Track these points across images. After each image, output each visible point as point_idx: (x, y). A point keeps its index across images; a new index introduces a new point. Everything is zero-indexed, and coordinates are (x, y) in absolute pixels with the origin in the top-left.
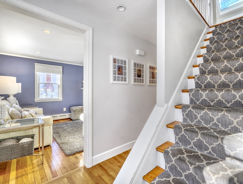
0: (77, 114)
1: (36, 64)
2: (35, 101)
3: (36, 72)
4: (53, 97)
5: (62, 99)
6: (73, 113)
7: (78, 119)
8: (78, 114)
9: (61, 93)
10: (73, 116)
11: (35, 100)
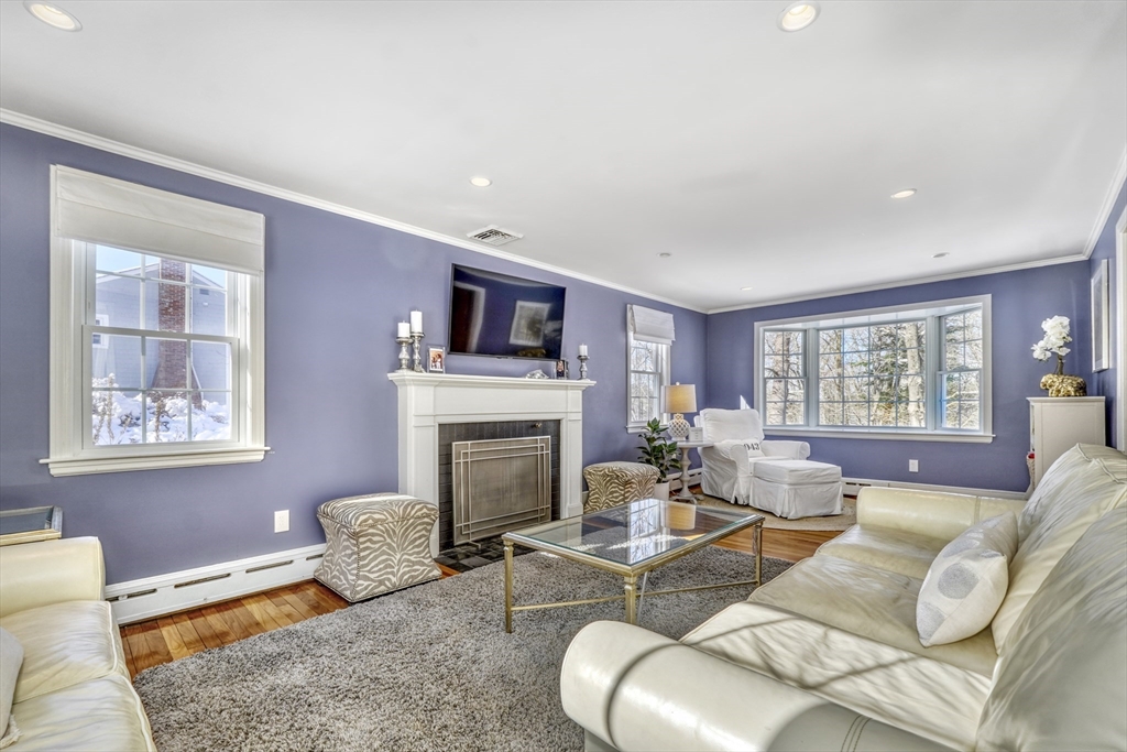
0: (376, 558)
1: (56, 171)
2: (55, 471)
3: (56, 242)
4: (198, 438)
5: (261, 445)
6: (347, 548)
7: (382, 588)
8: (384, 553)
9: (253, 410)
10: (343, 573)
11: (53, 457)
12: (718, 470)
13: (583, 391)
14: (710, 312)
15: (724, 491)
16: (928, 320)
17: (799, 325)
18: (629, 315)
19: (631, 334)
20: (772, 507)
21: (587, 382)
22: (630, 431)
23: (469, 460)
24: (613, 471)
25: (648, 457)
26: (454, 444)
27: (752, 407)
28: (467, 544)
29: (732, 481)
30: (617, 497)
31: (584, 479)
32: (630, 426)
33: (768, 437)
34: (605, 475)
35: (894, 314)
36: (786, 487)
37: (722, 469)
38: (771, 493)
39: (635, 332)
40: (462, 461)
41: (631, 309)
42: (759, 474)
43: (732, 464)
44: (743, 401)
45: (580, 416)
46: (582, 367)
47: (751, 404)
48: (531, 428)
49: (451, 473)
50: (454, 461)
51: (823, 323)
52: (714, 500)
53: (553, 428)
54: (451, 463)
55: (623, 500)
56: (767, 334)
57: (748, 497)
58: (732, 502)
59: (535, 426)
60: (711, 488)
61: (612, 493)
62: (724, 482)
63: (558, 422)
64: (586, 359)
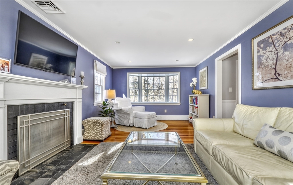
12: (122, 116)
13: (82, 90)
14: (114, 68)
15: (125, 123)
16: (166, 77)
17: (137, 75)
18: (95, 64)
19: (95, 71)
20: (142, 126)
21: (84, 86)
22: (95, 105)
23: (29, 125)
24: (97, 121)
25: (103, 114)
26: (19, 117)
27: (127, 97)
28: (28, 172)
29: (128, 119)
30: (98, 131)
31: (83, 126)
32: (95, 103)
33: (133, 106)
34: (93, 123)
35: (153, 74)
36: (146, 120)
37: (123, 116)
38: (141, 122)
39: (97, 70)
40: (24, 126)
41: (95, 61)
42: (136, 116)
43: (128, 114)
44: (124, 95)
45: (81, 100)
46: (81, 80)
47: (126, 96)
48: (62, 105)
49: (17, 134)
50: (19, 127)
51: (143, 75)
52: (121, 126)
53: (71, 105)
54: (17, 128)
55: (101, 131)
56: (130, 76)
57: (133, 124)
58: (128, 126)
59: (63, 105)
60: (119, 122)
61: (96, 129)
62: (125, 120)
63: (72, 103)
64: (83, 77)
